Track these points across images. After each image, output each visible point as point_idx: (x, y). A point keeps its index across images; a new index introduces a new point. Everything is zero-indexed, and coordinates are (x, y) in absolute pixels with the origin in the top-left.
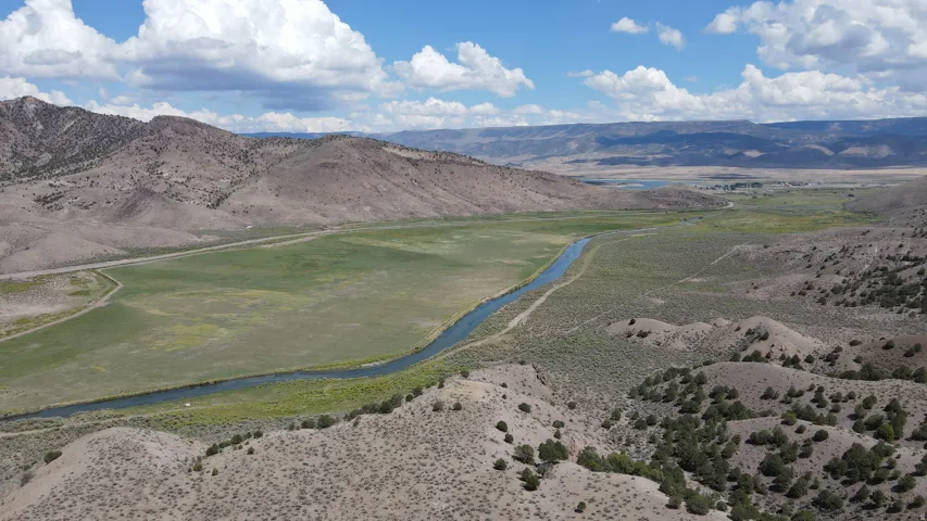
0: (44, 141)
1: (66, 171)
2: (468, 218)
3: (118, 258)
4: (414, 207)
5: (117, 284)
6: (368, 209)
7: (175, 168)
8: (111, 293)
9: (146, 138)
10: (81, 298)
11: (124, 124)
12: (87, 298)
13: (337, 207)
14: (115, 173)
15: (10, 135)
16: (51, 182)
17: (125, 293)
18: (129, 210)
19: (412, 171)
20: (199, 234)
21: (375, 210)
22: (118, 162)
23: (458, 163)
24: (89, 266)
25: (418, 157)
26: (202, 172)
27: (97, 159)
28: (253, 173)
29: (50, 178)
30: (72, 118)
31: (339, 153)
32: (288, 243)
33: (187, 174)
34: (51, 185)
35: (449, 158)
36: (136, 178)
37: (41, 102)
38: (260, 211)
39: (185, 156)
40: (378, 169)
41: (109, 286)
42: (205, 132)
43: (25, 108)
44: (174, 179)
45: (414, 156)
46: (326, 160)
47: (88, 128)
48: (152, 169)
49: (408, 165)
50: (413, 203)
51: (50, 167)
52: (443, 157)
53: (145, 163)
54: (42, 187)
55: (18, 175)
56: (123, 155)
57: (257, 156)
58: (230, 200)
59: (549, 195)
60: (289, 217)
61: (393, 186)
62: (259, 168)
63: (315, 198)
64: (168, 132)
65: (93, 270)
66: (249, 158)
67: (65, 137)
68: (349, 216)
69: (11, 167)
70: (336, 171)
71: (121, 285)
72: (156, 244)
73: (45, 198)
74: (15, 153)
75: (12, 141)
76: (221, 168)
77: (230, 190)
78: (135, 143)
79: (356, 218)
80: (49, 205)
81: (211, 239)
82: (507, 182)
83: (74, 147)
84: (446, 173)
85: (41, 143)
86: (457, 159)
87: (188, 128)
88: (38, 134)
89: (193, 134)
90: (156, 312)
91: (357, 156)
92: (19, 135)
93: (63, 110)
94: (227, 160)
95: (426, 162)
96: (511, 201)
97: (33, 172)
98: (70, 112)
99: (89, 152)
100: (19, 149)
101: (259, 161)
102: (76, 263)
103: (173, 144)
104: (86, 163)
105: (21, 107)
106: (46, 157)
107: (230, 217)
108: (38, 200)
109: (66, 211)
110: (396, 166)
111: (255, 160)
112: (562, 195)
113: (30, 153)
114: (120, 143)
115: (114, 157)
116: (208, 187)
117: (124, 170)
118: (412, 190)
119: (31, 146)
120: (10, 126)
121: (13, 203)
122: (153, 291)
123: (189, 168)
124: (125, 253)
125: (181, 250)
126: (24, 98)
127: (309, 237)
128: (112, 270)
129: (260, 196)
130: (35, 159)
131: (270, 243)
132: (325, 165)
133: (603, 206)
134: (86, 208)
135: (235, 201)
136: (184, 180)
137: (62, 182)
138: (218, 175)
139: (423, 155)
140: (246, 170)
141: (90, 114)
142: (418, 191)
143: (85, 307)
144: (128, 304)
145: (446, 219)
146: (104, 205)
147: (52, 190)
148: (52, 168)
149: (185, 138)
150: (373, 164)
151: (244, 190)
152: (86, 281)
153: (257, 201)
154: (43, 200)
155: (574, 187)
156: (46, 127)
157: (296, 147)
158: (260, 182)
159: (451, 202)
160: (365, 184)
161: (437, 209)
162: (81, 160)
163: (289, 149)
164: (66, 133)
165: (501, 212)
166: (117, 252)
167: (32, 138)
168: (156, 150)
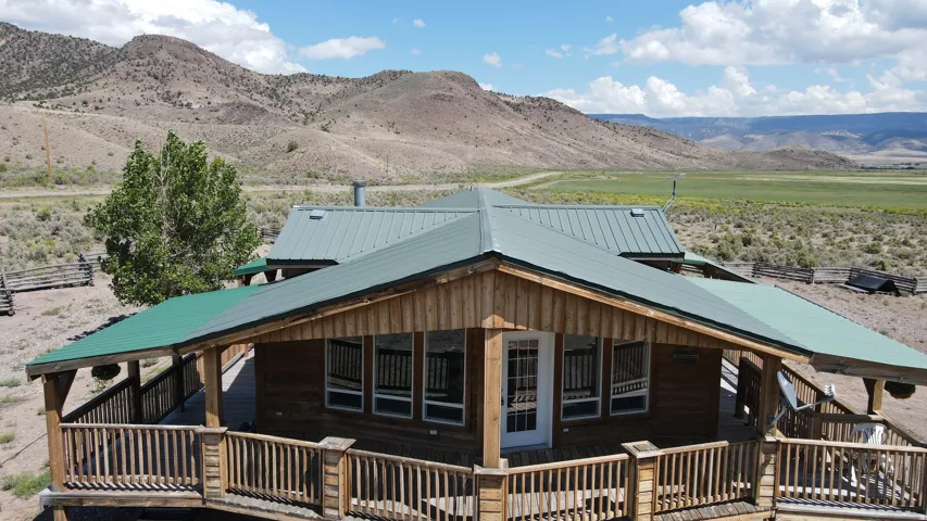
9: (134, 63)
25: (516, 102)
27: (72, 84)
31: (446, 85)
42: (212, 61)
47: (30, 48)
48: (167, 99)
52: (544, 103)
53: (154, 92)
59: (673, 153)
64: (164, 56)
84: (559, 121)
89: (198, 61)
91: (464, 92)
99: (47, 78)
103: (179, 72)
104: (57, 88)
112: (686, 153)
115: (100, 83)
149: (190, 65)
162: (46, 85)
168: (156, 78)
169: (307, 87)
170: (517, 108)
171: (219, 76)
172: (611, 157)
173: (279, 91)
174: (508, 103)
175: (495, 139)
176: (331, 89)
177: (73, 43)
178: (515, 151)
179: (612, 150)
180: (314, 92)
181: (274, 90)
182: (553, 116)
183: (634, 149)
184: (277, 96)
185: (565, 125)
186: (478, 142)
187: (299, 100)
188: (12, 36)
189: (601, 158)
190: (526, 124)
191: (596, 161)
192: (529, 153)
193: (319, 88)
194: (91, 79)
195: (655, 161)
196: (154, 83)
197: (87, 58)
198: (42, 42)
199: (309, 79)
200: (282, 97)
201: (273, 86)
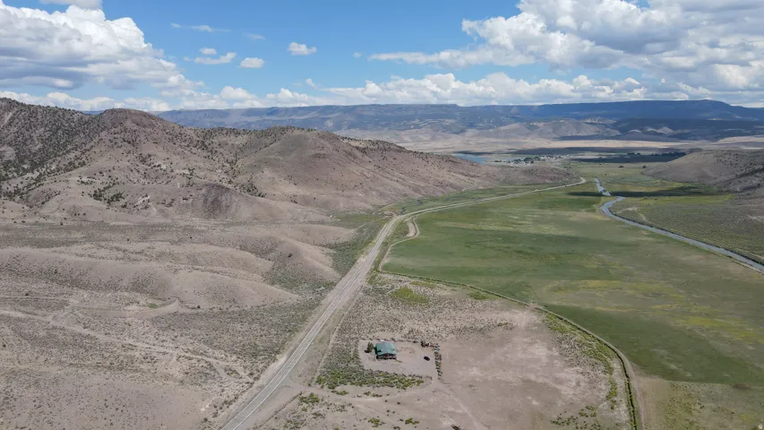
7: (164, 158)
9: (111, 131)
21: (381, 194)
23: (394, 151)
25: (363, 146)
30: (8, 109)
35: (386, 146)
40: (351, 158)
42: (159, 124)
45: (359, 145)
47: (32, 119)
49: (360, 152)
50: (398, 186)
52: (381, 145)
53: (133, 156)
56: (103, 148)
61: (372, 173)
64: (130, 124)
67: (13, 130)
70: (328, 160)
82: (432, 164)
84: (391, 159)
89: (152, 126)
91: (331, 147)
94: (195, 150)
96: (450, 181)
103: (142, 137)
104: (70, 157)
108: (98, 199)
110: (359, 155)
111: (217, 150)
112: (471, 174)
115: (96, 150)
118: (385, 175)
132: (318, 156)
139: (365, 144)
141: (25, 105)
146: (182, 201)
149: (148, 130)
150: (344, 153)
154: (101, 198)
158: (267, 172)
160: (355, 171)
168: (129, 143)
169: (224, 139)
170: (363, 151)
171: (168, 136)
172: (423, 188)
173: (206, 143)
174: (357, 148)
175: (353, 184)
176: (241, 140)
177: (60, 113)
178: (365, 192)
179: (424, 180)
180: (230, 143)
181: (203, 142)
182: (386, 155)
183: (438, 176)
184: (206, 146)
185: (395, 162)
186: (344, 187)
187: (221, 150)
188: (16, 109)
189: (416, 190)
190: (371, 167)
191: (412, 193)
192: (374, 193)
193: (232, 140)
194: (88, 147)
195: (451, 185)
196: (130, 147)
197: (73, 125)
198: (39, 114)
199: (225, 132)
200: (210, 148)
201: (201, 139)
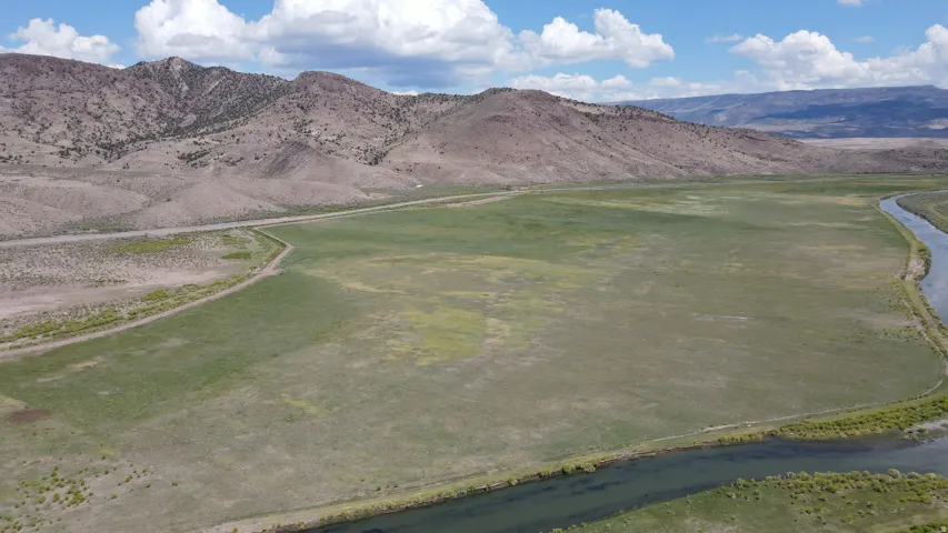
0: (188, 102)
1: (210, 130)
2: (671, 181)
3: (278, 215)
4: (605, 167)
5: (284, 245)
6: (550, 168)
7: (323, 124)
8: (281, 257)
9: (291, 96)
10: (238, 262)
11: (269, 83)
12: (247, 263)
13: (514, 166)
14: (262, 131)
15: (156, 96)
16: (196, 140)
17: (299, 257)
18: (279, 166)
19: (592, 126)
20: (367, 191)
21: (560, 170)
22: (263, 120)
23: (647, 119)
24: (245, 224)
25: (598, 113)
26: (353, 130)
27: (242, 118)
28: (407, 132)
29: (194, 137)
30: (217, 78)
31: (511, 105)
32: (479, 202)
33: (337, 132)
34: (196, 143)
35: (635, 113)
36: (283, 137)
37: (186, 63)
38: (426, 169)
39: (334, 114)
40: (556, 124)
41: (275, 247)
42: (354, 89)
43: (171, 69)
44: (323, 138)
45: (594, 111)
46: (495, 113)
47: (232, 87)
48: (299, 127)
49: (586, 120)
50: (603, 162)
51: (194, 127)
52: (628, 112)
53: (292, 121)
54: (186, 145)
55: (162, 135)
56: (269, 113)
57: (408, 114)
58: (388, 158)
59: (759, 156)
60: (462, 176)
61: (575, 144)
62: (413, 126)
63: (486, 155)
64: (315, 89)
65: (249, 228)
66: (402, 116)
67: (210, 98)
68: (530, 176)
69: (155, 128)
70: (508, 125)
71: (290, 248)
72: (317, 200)
73: (190, 155)
74: (161, 114)
75: (158, 102)
76: (373, 125)
77: (387, 148)
78: (281, 101)
79: (540, 178)
80: (193, 162)
81: (382, 197)
82: (706, 140)
83: (218, 108)
84: (633, 130)
85: (186, 104)
86: (644, 114)
87: (336, 85)
88: (183, 96)
89: (341, 90)
90: (358, 286)
91: (531, 110)
92: (166, 97)
93: (208, 71)
94: (378, 118)
95: (609, 117)
96: (718, 163)
97: (177, 132)
98: (214, 72)
99: (233, 113)
100: (165, 110)
101: (412, 119)
102: (226, 220)
103: (321, 102)
104: (231, 122)
105: (168, 68)
106: (191, 118)
107: (395, 173)
108: (182, 158)
109: (212, 168)
110: (576, 122)
111: (408, 119)
112: (775, 156)
113: (175, 114)
114: (265, 101)
115: (260, 116)
116: (362, 145)
117: (270, 128)
118: (598, 148)
119: (176, 107)
120: (157, 87)
121: (154, 159)
122: (340, 255)
123: (339, 127)
124: (284, 210)
125: (350, 208)
126: (171, 59)
127: (499, 197)
128: (272, 229)
129: (423, 153)
130: (181, 120)
131: (458, 201)
132: (495, 119)
133: (832, 169)
134: (233, 164)
135: (395, 157)
136: (335, 138)
137: (207, 140)
138: (371, 133)
139: (603, 110)
140: (400, 129)
141: (234, 73)
142: (604, 150)
143: (249, 276)
144: (310, 272)
145: (646, 181)
146: (253, 161)
147: (198, 148)
148: (197, 128)
149: (334, 95)
150: (548, 117)
151: (404, 147)
152: (243, 241)
153: (419, 158)
154: (187, 158)
155: (788, 148)
156: (191, 88)
157: (452, 104)
158: (420, 139)
159: (649, 163)
160: (544, 140)
161: (631, 170)
162: (226, 120)
163: (445, 106)
164: (210, 93)
165: (707, 174)
166: (274, 208)
167: (178, 99)
169: (425, 106)
170: (595, 119)
171: (354, 102)
173: (401, 112)
174: (587, 115)
175: (524, 156)
180: (428, 111)
181: (398, 110)
182: (628, 125)
183: (702, 156)
188: (224, 77)
190: (583, 137)
193: (435, 106)
194: (257, 112)
196: (298, 113)
198: (242, 81)
199: (431, 98)
201: (399, 106)
